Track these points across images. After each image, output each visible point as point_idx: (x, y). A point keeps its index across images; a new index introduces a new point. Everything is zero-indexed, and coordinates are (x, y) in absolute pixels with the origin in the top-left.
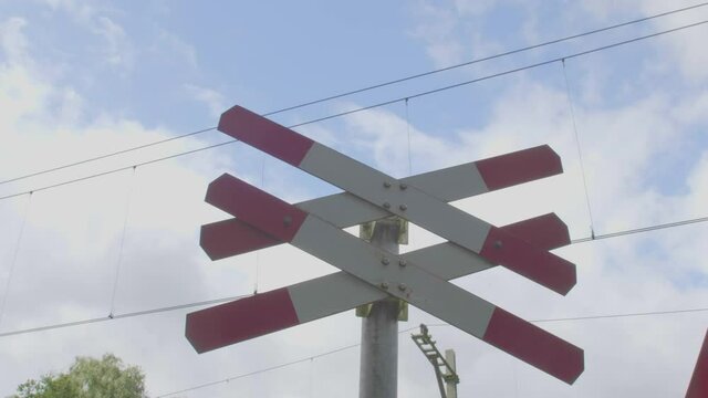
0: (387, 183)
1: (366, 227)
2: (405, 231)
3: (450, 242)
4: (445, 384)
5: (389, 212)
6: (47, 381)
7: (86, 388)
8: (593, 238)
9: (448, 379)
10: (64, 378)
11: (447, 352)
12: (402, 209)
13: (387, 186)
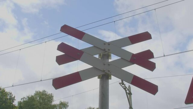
0: (105, 43)
1: (100, 55)
2: (110, 56)
3: (122, 58)
5: (105, 51)
6: (28, 97)
7: (38, 98)
8: (164, 56)
9: (129, 94)
10: (32, 96)
11: (128, 87)
12: (109, 50)
13: (105, 44)
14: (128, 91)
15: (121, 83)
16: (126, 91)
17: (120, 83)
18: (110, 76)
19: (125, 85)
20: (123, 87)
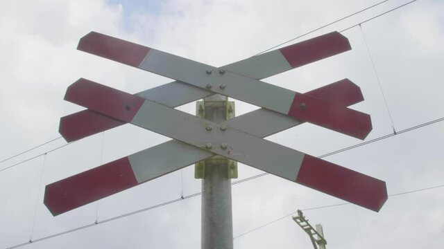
0: (209, 71)
1: (200, 112)
2: (231, 110)
3: (262, 108)
4: (318, 246)
5: (211, 92)
8: (395, 133)
9: (319, 242)
11: (317, 226)
12: (222, 88)
13: (209, 73)
14: (316, 237)
15: (297, 218)
16: (311, 235)
17: (295, 219)
18: (234, 168)
19: (306, 221)
20: (302, 227)
